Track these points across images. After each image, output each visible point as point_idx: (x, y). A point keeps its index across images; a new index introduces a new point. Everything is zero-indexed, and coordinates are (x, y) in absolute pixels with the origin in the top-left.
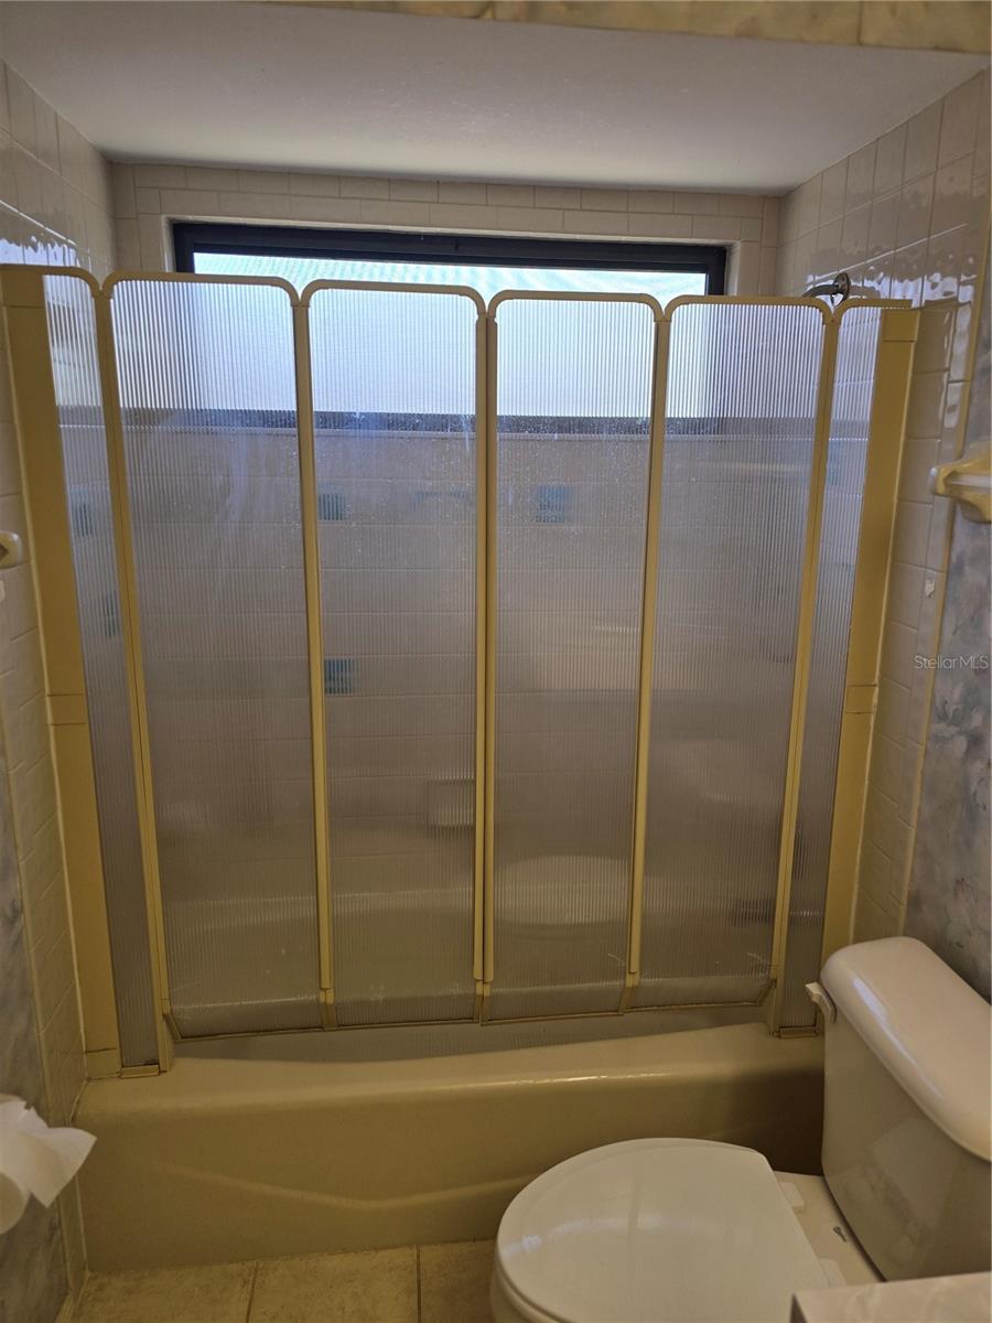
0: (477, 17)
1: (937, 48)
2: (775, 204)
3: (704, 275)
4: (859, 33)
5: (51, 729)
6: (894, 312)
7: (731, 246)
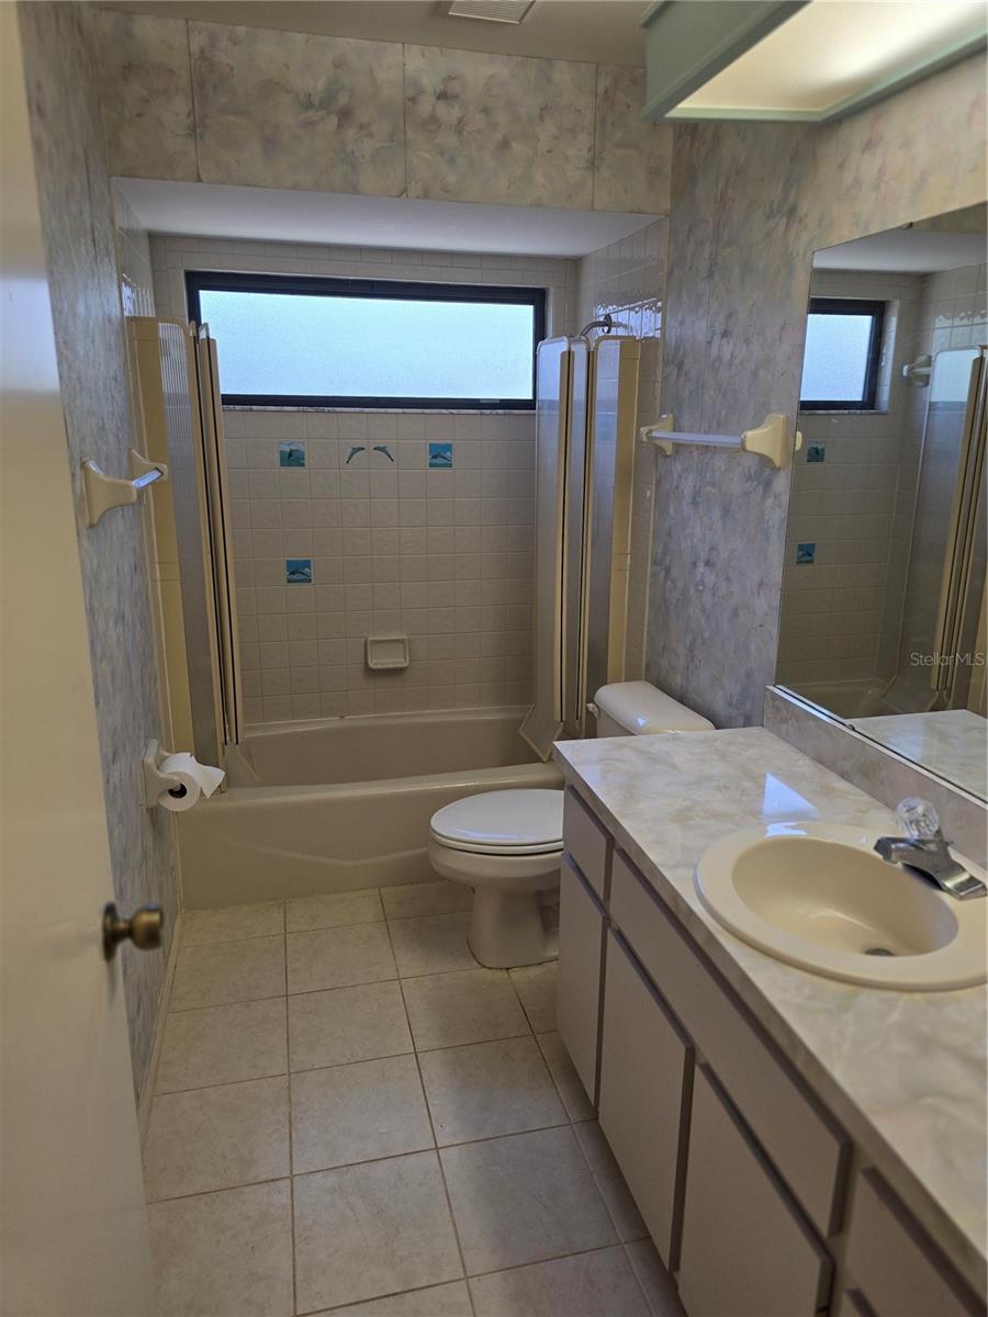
0: (399, 196)
1: (633, 212)
2: (574, 264)
3: (532, 307)
4: (592, 206)
5: (159, 583)
6: (627, 343)
7: (548, 289)
